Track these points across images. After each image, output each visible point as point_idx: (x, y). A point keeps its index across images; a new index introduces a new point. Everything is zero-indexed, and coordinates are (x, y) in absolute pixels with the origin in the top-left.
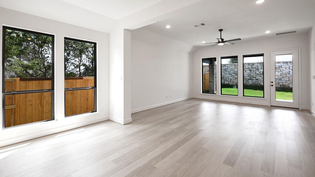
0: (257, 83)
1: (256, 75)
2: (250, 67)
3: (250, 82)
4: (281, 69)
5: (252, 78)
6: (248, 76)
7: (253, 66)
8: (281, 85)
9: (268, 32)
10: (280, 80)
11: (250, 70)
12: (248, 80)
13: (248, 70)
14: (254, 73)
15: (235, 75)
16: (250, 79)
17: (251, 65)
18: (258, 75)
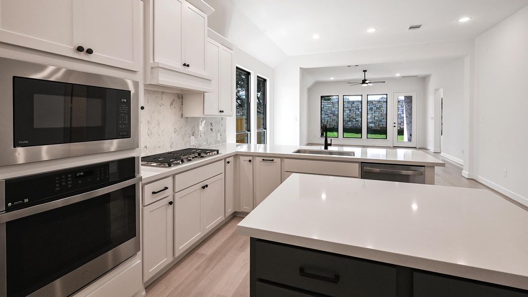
0: (357, 125)
1: (356, 116)
2: (350, 105)
3: (350, 124)
4: (382, 109)
5: (352, 119)
6: (348, 117)
7: (353, 105)
8: (381, 128)
9: (398, 75)
10: (381, 121)
11: (350, 110)
12: (348, 122)
13: (347, 109)
14: (354, 113)
15: (332, 115)
16: (349, 121)
17: (351, 103)
18: (358, 115)
